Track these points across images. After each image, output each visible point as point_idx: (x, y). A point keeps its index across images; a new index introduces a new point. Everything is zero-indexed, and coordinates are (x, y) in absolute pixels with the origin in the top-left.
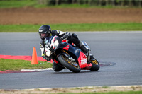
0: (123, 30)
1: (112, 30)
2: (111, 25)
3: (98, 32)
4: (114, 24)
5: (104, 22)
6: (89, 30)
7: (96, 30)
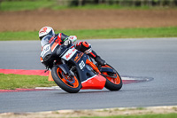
0: (163, 36)
1: (149, 36)
2: (147, 31)
3: (131, 39)
4: (151, 29)
5: (138, 27)
6: (120, 37)
7: (129, 37)
